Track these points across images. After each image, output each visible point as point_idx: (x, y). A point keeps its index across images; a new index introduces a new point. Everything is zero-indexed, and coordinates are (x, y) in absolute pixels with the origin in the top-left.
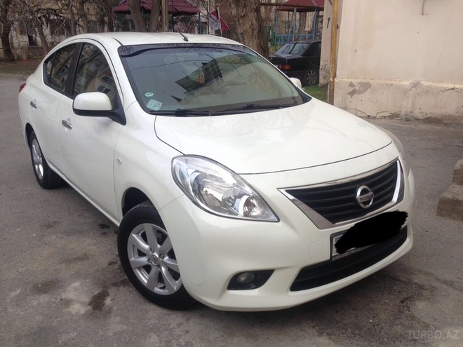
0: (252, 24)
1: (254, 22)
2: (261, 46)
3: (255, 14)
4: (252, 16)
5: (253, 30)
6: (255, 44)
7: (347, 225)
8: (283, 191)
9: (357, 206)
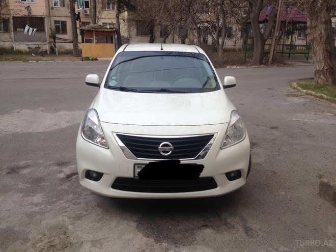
0: (321, 33)
1: (323, 31)
2: (327, 50)
3: (324, 25)
4: (322, 27)
5: (321, 38)
6: (321, 49)
7: (147, 161)
8: (115, 134)
9: (159, 152)
